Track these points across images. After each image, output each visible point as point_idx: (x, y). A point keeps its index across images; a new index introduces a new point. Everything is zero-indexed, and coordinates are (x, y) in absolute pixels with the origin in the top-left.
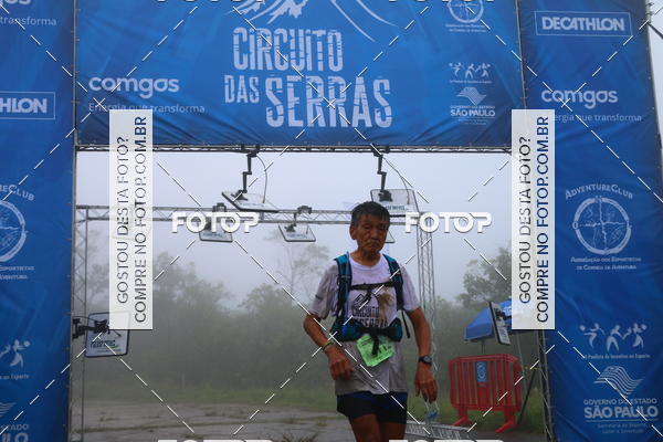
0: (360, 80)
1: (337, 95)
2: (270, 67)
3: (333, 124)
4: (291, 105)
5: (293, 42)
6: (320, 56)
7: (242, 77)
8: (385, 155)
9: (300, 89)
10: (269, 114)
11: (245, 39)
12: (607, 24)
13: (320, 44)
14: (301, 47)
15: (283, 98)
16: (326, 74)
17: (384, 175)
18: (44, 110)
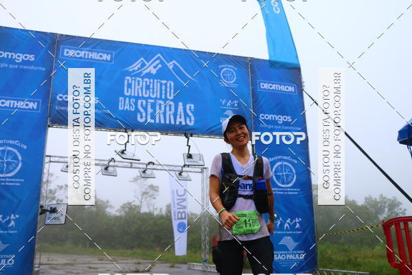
0: (180, 104)
1: (170, 110)
2: (140, 95)
3: (168, 122)
4: (149, 113)
5: (151, 85)
6: (163, 92)
7: (127, 99)
8: (190, 138)
9: (153, 106)
10: (139, 116)
11: (130, 82)
12: (287, 88)
13: (163, 87)
14: (155, 87)
15: (146, 109)
16: (166, 100)
17: (189, 146)
18: (35, 108)
